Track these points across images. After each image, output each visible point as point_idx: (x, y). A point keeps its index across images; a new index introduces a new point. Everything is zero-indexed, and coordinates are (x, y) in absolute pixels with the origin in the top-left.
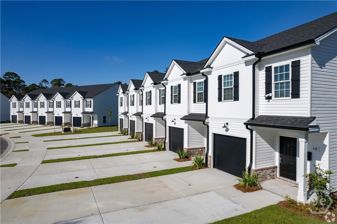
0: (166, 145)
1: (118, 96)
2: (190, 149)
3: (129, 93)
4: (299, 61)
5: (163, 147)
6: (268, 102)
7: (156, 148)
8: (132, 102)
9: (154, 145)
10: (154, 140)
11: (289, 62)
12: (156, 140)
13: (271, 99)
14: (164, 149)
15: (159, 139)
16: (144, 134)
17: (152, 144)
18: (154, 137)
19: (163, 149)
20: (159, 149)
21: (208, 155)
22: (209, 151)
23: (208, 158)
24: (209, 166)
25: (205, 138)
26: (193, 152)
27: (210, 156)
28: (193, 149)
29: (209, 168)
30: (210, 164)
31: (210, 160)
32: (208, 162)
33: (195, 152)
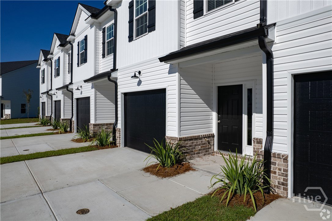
0: (117, 135)
1: (39, 69)
2: (186, 139)
3: (53, 58)
5: (111, 139)
7: (95, 143)
8: (57, 71)
9: (91, 139)
10: (91, 128)
12: (96, 128)
14: (114, 144)
15: (103, 125)
16: (74, 120)
17: (87, 134)
18: (92, 121)
19: (111, 143)
20: (103, 145)
21: (274, 154)
22: (274, 137)
23: (275, 164)
24: (279, 191)
25: (213, 112)
26: (190, 146)
27: (283, 156)
28: (190, 140)
29: (281, 197)
30: (283, 184)
31: (286, 171)
32: (272, 175)
33: (196, 145)
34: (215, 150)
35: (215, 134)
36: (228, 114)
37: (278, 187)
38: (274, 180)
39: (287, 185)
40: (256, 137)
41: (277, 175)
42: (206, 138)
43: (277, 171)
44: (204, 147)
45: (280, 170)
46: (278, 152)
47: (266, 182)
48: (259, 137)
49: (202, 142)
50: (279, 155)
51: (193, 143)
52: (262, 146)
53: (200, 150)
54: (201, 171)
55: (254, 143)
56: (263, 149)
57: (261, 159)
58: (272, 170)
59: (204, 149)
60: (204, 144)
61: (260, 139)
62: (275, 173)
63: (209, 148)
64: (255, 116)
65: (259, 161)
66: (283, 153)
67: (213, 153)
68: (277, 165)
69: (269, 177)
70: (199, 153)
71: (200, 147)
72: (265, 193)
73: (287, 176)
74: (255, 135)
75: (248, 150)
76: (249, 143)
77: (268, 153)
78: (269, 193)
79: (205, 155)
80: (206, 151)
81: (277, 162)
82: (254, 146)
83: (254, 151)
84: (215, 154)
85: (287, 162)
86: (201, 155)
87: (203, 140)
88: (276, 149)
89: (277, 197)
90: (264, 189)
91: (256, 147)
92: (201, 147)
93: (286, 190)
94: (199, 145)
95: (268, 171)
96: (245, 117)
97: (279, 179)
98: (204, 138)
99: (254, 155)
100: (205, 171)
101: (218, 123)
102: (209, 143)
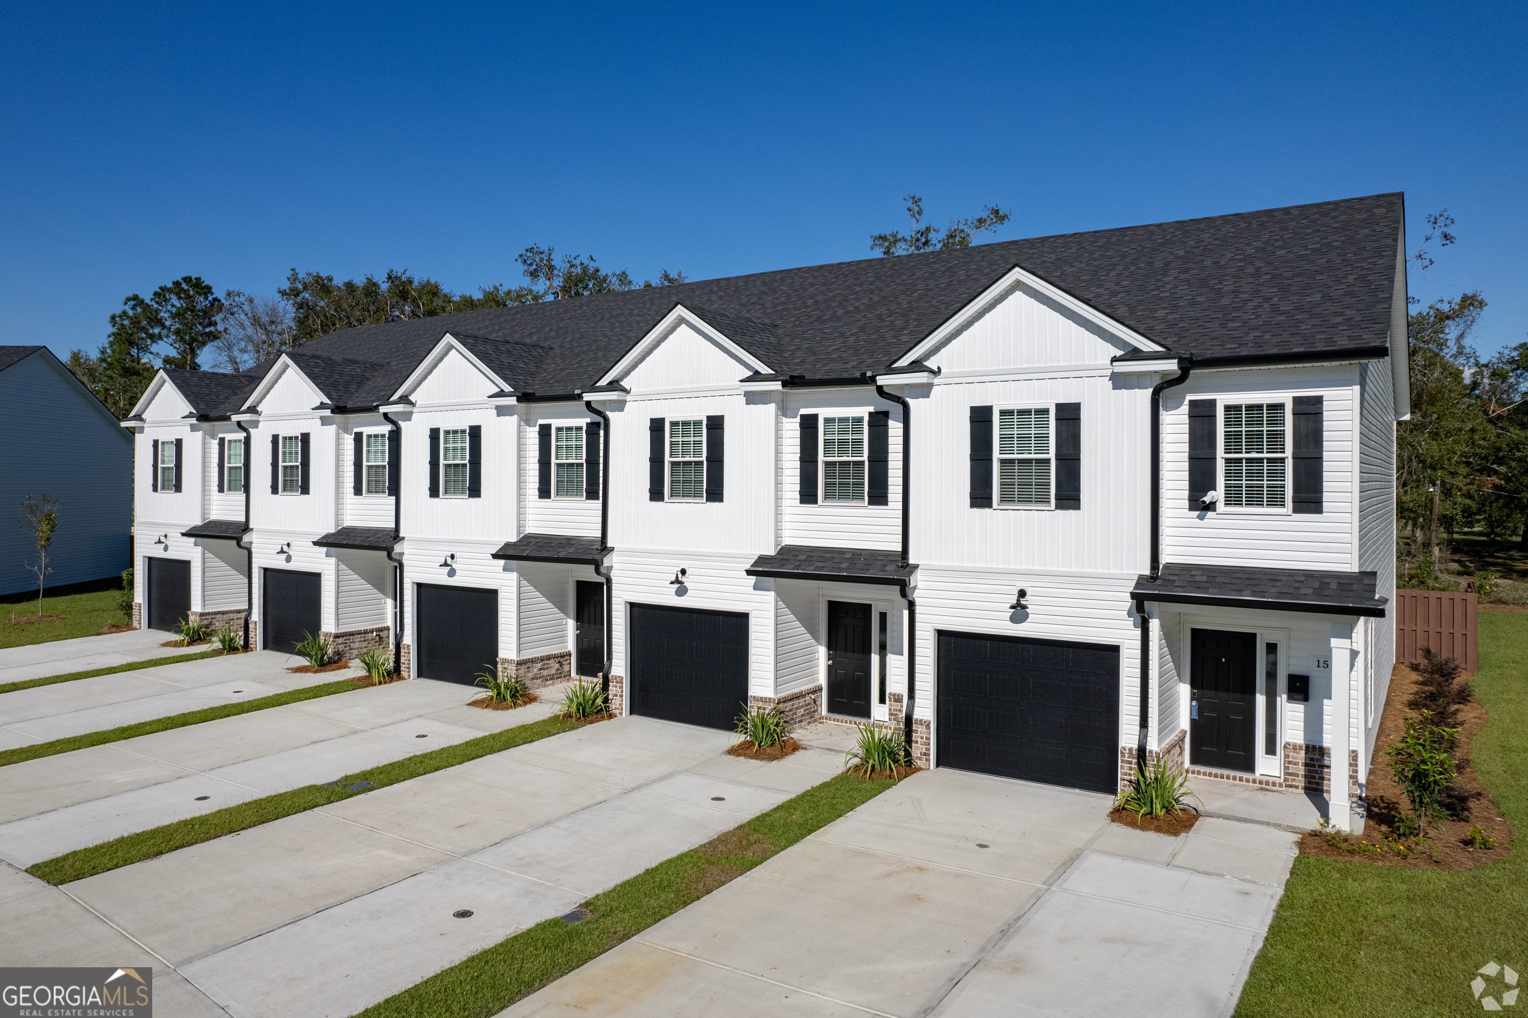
0: (613, 691)
2: (785, 700)
4: (1319, 400)
5: (599, 700)
6: (1201, 518)
8: (289, 476)
9: (519, 698)
10: (504, 667)
11: (1285, 397)
12: (523, 669)
13: (1214, 510)
14: (605, 712)
16: (409, 643)
18: (508, 654)
19: (600, 709)
20: (584, 714)
21: (916, 720)
22: (917, 700)
23: (917, 732)
24: (919, 763)
25: (820, 646)
26: (790, 710)
27: (925, 722)
28: (790, 700)
29: (923, 769)
30: (925, 754)
31: (928, 739)
32: (914, 745)
33: (797, 708)
34: (823, 714)
35: (823, 686)
36: (846, 651)
37: (920, 759)
38: (916, 751)
39: (929, 755)
40: (893, 692)
41: (919, 745)
42: (811, 693)
43: (919, 740)
44: (807, 709)
45: (922, 738)
46: (920, 718)
47: (908, 754)
48: (898, 692)
49: (805, 701)
50: (921, 721)
51: (793, 705)
52: (902, 706)
53: (802, 716)
54: (817, 750)
55: (890, 701)
56: (904, 715)
57: (901, 726)
58: (913, 739)
59: (808, 714)
60: (809, 704)
61: (899, 695)
62: (917, 742)
63: (814, 712)
64: (891, 658)
65: (900, 729)
66: (925, 718)
67: (820, 718)
68: (919, 733)
69: (911, 747)
70: (801, 721)
71: (802, 710)
72: (906, 766)
73: (929, 744)
74: (890, 689)
75: (879, 712)
76: (882, 700)
77: (909, 720)
78: (910, 766)
79: (809, 723)
80: (811, 717)
81: (919, 730)
82: (890, 705)
83: (891, 714)
84: (825, 721)
85: (929, 729)
86: (803, 723)
87: (807, 698)
88: (918, 714)
89: (919, 769)
90: (905, 762)
91: (892, 708)
92: (805, 711)
93: (928, 760)
94: (802, 707)
95: (909, 740)
96: (875, 659)
97: (922, 749)
98: (808, 694)
99: (890, 719)
100: (823, 748)
101: (829, 666)
102: (815, 702)
